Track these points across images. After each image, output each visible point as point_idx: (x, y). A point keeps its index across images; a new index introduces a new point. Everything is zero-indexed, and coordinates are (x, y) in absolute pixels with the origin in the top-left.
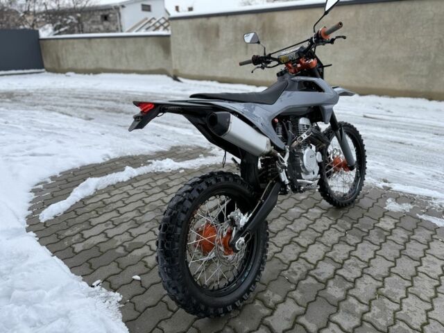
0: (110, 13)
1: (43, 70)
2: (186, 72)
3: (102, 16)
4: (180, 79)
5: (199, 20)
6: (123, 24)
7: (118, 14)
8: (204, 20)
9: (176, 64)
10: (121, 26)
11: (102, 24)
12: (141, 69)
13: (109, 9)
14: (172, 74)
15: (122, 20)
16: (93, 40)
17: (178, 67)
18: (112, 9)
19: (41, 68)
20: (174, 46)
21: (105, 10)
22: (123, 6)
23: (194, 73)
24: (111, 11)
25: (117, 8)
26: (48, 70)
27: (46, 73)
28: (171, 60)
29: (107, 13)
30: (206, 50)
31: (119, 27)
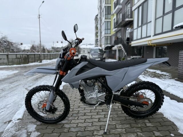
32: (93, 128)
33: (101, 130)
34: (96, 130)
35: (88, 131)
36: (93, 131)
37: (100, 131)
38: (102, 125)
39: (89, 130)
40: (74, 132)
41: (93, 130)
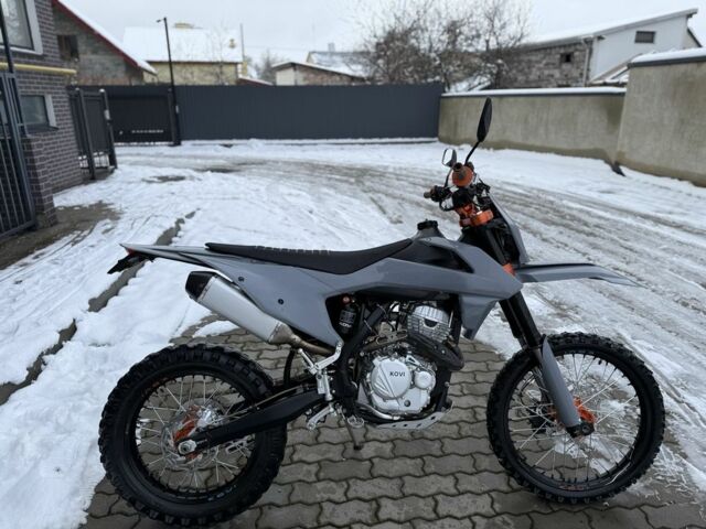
0: (577, 50)
1: (436, 139)
2: (636, 158)
3: (562, 55)
4: (623, 169)
5: (682, 68)
6: (592, 67)
7: (588, 51)
8: (690, 67)
9: (623, 143)
10: (588, 70)
11: (559, 67)
12: (564, 146)
13: (575, 44)
14: (613, 159)
15: (592, 60)
16: (505, 99)
17: (625, 150)
18: (580, 44)
19: (433, 137)
20: (627, 112)
21: (570, 45)
22: (600, 38)
23: (651, 162)
24: (578, 47)
25: (588, 42)
26: (441, 140)
27: (438, 144)
28: (617, 137)
29: (570, 50)
30: (682, 121)
31: (585, 72)
32: (396, 467)
33: (370, 460)
34: (387, 459)
35: (413, 458)
36: (396, 457)
37: (373, 454)
38: (364, 480)
39: (408, 461)
40: (455, 454)
41: (395, 461)
